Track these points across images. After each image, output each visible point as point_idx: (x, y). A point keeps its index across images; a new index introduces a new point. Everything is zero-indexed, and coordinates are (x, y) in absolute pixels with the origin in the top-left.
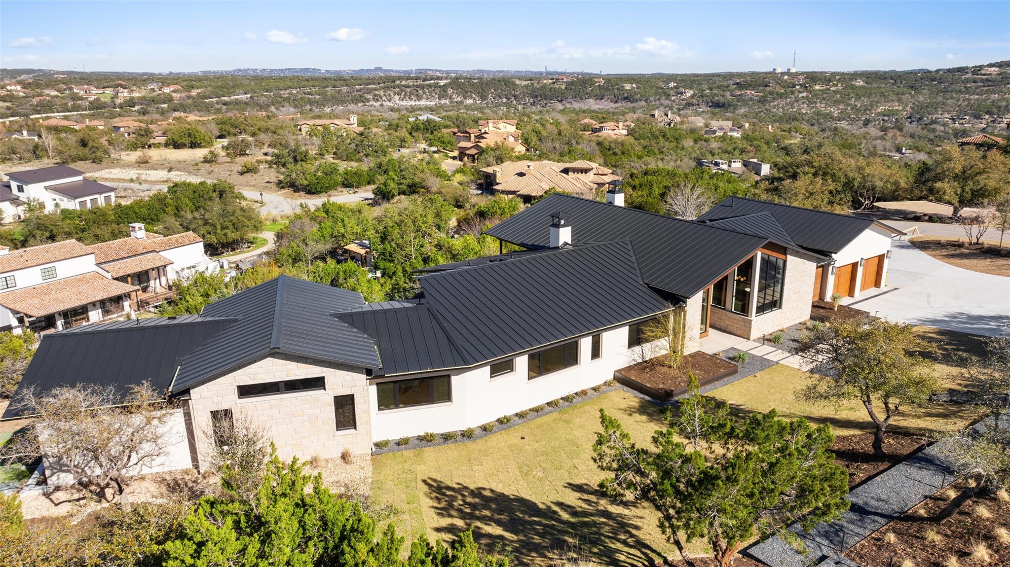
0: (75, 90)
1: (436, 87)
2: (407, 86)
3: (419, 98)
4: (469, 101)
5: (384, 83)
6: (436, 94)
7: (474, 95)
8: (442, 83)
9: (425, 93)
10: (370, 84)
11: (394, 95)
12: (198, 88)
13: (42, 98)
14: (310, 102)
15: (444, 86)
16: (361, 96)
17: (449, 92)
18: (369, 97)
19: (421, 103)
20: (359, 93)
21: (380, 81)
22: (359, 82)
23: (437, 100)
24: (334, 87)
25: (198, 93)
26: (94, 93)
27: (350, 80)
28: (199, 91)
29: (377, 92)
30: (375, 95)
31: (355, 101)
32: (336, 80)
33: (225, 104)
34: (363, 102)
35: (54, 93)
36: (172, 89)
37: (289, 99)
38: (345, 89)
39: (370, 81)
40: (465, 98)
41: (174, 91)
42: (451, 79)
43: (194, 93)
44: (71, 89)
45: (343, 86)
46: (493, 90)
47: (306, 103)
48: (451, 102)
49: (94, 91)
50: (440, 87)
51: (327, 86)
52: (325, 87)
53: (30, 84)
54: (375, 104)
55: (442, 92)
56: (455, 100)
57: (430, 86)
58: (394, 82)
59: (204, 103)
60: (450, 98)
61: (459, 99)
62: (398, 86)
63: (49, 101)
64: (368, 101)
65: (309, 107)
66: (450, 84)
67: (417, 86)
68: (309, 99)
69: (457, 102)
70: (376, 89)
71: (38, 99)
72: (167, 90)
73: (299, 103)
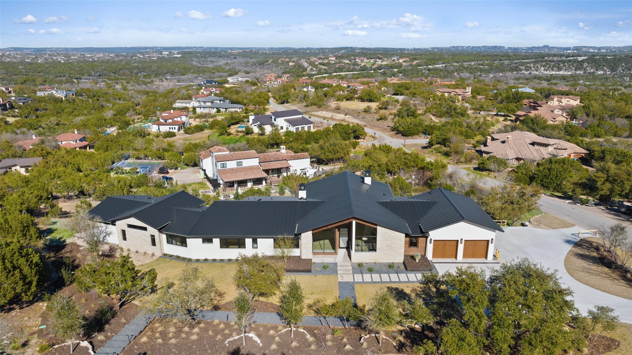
0: (357, 60)
1: (575, 62)
2: (551, 61)
3: (559, 69)
4: (600, 72)
5: (536, 59)
6: (573, 66)
7: (605, 68)
8: (580, 59)
9: (565, 66)
10: (525, 59)
11: (541, 67)
12: (418, 59)
13: (340, 64)
14: (481, 70)
15: (581, 61)
16: (516, 67)
17: (585, 66)
18: (522, 68)
19: (560, 73)
20: (516, 65)
21: (534, 57)
22: (519, 57)
23: (574, 71)
24: (500, 60)
25: (417, 63)
26: (365, 62)
27: (513, 56)
28: (418, 61)
29: (529, 65)
30: (527, 67)
31: (512, 70)
32: (503, 56)
33: (429, 70)
34: (517, 71)
35: (347, 61)
36: (404, 60)
37: (467, 68)
38: (506, 62)
39: (526, 57)
40: (597, 70)
41: (404, 62)
42: (588, 56)
43: (415, 63)
44: (355, 59)
45: (506, 60)
46: (623, 64)
47: (478, 71)
48: (585, 73)
49: (366, 60)
50: (578, 62)
51: (496, 60)
52: (494, 61)
53: (339, 56)
54: (525, 72)
55: (579, 65)
56: (589, 71)
57: (570, 61)
58: (543, 58)
59: (417, 69)
60: (585, 70)
61: (592, 71)
62: (545, 61)
63: (343, 66)
64: (521, 70)
65: (479, 73)
66: (586, 60)
67: (560, 61)
68: (480, 68)
69: (589, 73)
70: (528, 63)
71: (339, 65)
72: (401, 61)
73: (473, 71)
